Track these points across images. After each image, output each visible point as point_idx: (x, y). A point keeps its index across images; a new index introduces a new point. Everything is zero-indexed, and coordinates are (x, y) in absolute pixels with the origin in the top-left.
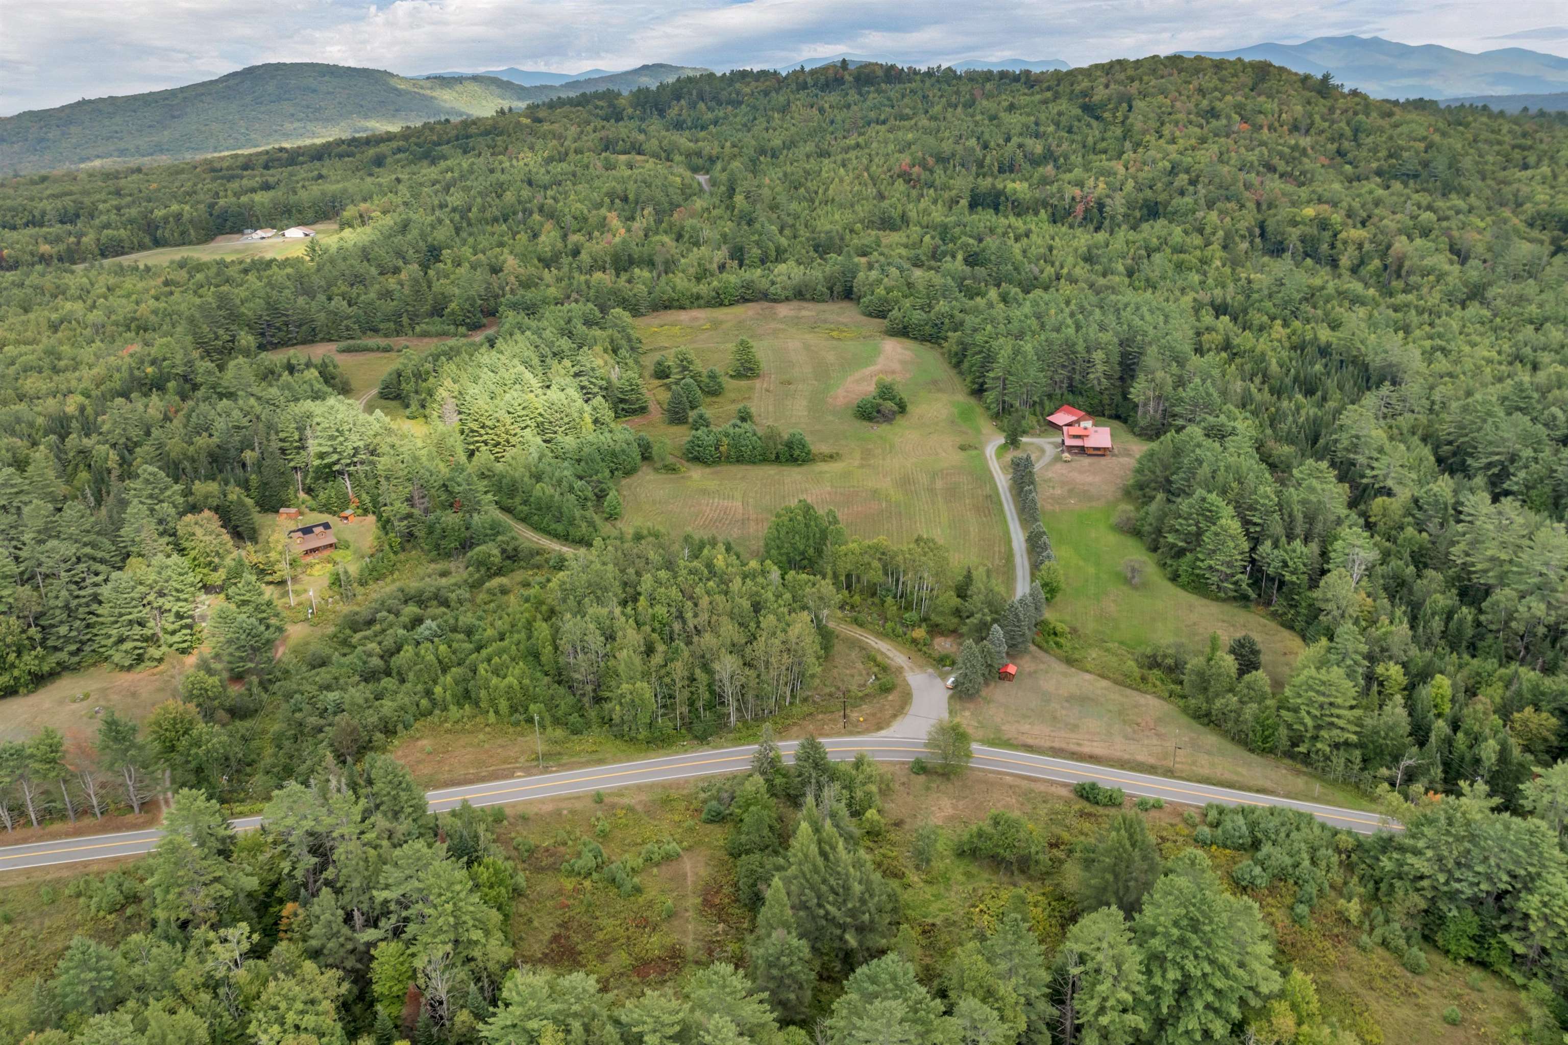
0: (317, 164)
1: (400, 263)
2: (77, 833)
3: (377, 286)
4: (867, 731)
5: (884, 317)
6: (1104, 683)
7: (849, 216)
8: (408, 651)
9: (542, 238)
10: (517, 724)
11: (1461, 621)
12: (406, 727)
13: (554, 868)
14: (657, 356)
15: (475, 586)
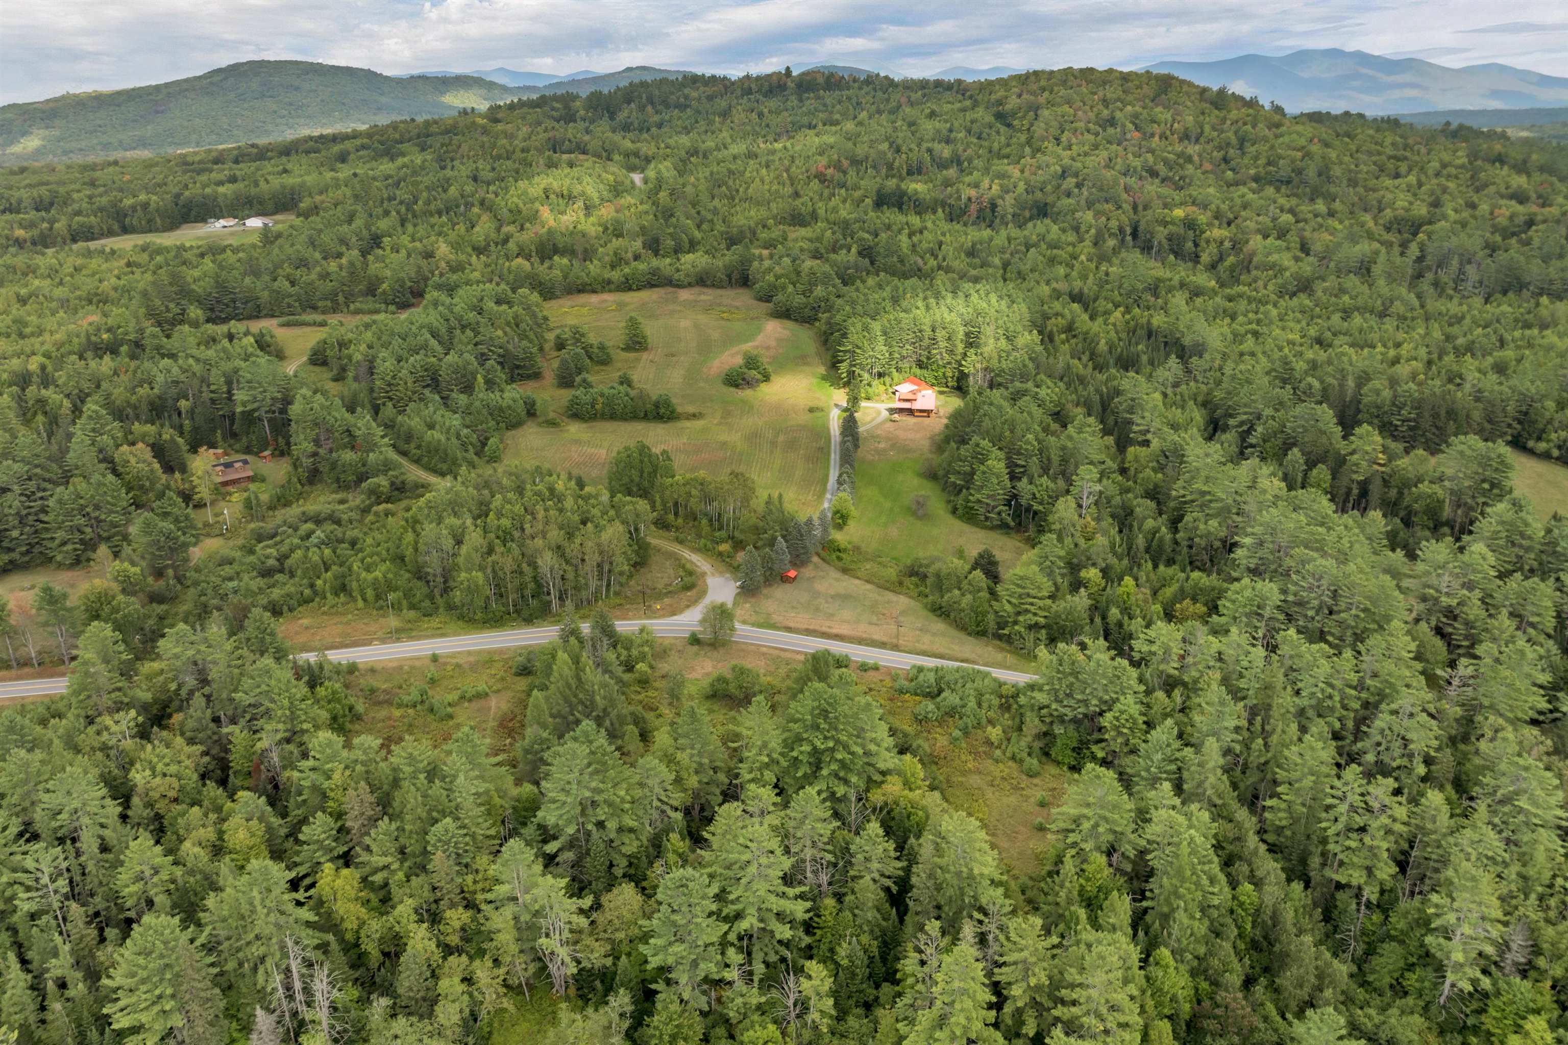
0: (284, 159)
1: (344, 249)
2: (19, 678)
3: (318, 269)
4: (663, 616)
5: (768, 301)
6: (869, 586)
7: (763, 213)
8: (299, 553)
9: (477, 229)
10: (381, 608)
11: (1161, 540)
12: (291, 610)
13: (389, 703)
14: (558, 331)
15: (366, 511)
